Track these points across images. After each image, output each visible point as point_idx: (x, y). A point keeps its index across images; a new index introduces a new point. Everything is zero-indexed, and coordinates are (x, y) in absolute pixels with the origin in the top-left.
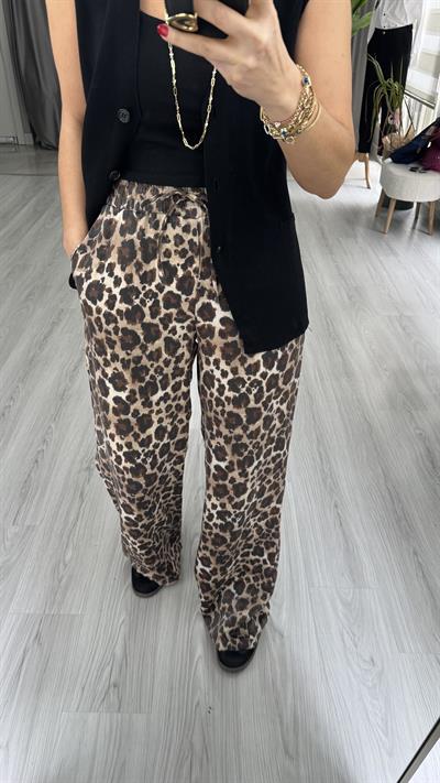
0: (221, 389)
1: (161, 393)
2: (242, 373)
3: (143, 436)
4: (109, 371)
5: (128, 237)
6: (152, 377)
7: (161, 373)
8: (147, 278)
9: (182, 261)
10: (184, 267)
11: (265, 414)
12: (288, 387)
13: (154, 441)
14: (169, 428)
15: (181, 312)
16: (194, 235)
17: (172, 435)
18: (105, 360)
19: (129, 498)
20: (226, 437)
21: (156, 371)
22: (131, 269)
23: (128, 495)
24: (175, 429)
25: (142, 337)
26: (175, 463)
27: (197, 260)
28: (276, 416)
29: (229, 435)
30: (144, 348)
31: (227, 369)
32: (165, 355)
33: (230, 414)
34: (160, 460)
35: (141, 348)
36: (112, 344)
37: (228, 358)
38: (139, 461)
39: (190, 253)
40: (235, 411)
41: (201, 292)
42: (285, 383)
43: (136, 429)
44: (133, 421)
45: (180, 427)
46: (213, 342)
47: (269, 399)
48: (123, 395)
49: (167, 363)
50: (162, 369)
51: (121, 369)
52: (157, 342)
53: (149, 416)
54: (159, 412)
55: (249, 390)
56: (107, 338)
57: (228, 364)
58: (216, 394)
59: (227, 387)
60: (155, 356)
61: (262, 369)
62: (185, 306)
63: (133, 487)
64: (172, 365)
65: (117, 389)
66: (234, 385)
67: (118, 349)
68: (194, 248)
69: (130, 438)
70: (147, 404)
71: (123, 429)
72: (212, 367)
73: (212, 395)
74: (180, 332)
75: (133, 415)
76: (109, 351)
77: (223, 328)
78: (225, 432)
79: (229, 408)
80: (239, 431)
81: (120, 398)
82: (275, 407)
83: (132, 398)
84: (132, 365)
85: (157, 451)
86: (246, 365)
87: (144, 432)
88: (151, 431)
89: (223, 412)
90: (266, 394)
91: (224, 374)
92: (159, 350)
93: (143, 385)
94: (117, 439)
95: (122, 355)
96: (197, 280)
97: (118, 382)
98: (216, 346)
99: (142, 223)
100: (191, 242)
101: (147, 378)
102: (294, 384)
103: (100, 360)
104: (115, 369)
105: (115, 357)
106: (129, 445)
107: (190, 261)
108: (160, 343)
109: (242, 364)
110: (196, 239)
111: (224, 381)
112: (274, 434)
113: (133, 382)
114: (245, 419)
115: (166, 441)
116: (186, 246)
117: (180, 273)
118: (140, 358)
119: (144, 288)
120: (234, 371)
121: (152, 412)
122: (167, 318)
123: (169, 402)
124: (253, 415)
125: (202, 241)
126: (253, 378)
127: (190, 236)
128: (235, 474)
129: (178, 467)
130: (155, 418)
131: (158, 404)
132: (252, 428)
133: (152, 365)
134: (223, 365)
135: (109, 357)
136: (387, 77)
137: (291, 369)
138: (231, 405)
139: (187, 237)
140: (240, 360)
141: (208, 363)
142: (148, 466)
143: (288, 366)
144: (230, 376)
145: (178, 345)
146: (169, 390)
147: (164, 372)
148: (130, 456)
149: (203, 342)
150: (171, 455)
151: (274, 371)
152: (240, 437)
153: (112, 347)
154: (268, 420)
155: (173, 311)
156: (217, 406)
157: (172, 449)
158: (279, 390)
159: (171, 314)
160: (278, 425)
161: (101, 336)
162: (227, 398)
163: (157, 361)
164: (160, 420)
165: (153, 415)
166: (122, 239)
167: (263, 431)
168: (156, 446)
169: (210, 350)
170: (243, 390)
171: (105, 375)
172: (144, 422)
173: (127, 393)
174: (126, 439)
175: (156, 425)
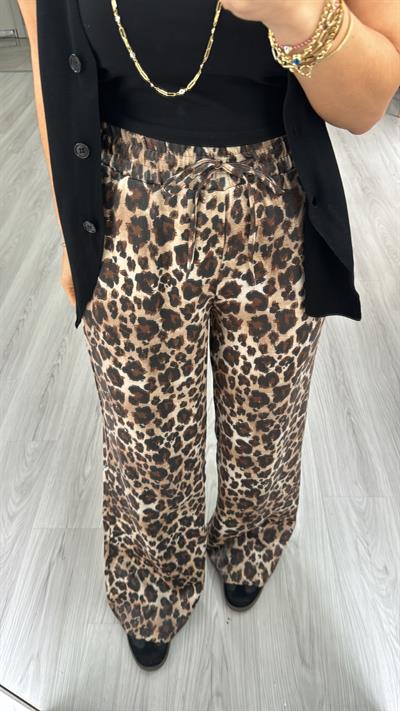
0: (247, 367)
1: (183, 379)
2: (272, 352)
3: (165, 421)
4: (123, 360)
5: (139, 213)
6: (173, 364)
7: (183, 360)
8: (164, 261)
9: (204, 244)
10: (206, 250)
13: (177, 424)
14: (195, 411)
16: (221, 210)
18: (118, 349)
19: (153, 484)
20: (249, 415)
21: (177, 358)
22: (144, 252)
23: (151, 481)
24: (200, 409)
25: (160, 325)
27: (221, 240)
29: (253, 413)
30: (163, 336)
31: (255, 345)
32: (187, 342)
33: (255, 393)
34: (185, 443)
35: (159, 336)
36: (126, 332)
37: (256, 334)
38: (162, 446)
39: (213, 232)
40: (261, 390)
41: (225, 273)
43: (157, 416)
44: (153, 407)
46: (238, 316)
49: (189, 349)
50: (185, 356)
51: (137, 358)
52: (178, 330)
53: (170, 400)
54: (181, 396)
55: (279, 369)
56: (121, 325)
57: (256, 340)
58: (240, 372)
59: (253, 365)
60: (175, 344)
61: (295, 344)
63: (157, 474)
64: (196, 350)
65: (134, 378)
66: (261, 364)
67: (133, 338)
68: (219, 226)
69: (151, 425)
70: (168, 389)
71: (143, 417)
72: (237, 343)
73: (235, 372)
74: (201, 316)
75: (153, 403)
76: (123, 340)
77: (250, 303)
78: (248, 409)
79: (254, 387)
80: (264, 409)
81: (138, 388)
83: (150, 387)
84: (150, 354)
85: (181, 434)
86: (277, 343)
87: (165, 417)
88: (174, 414)
89: (247, 391)
90: (297, 369)
91: (251, 351)
92: (180, 338)
93: (163, 372)
94: (137, 427)
95: (138, 344)
96: (220, 261)
97: (134, 371)
98: (241, 321)
99: (155, 197)
100: (216, 220)
101: (168, 365)
103: (112, 349)
104: (131, 358)
105: (129, 346)
106: (151, 432)
107: (214, 241)
108: (182, 331)
109: (273, 342)
110: (222, 216)
111: (251, 359)
112: (299, 402)
113: (152, 370)
114: (272, 398)
115: (191, 423)
116: (209, 224)
117: (202, 257)
118: (158, 347)
119: (161, 272)
120: (263, 349)
121: (173, 397)
122: (189, 309)
123: (193, 386)
124: (280, 393)
125: (229, 216)
126: (284, 356)
127: (214, 212)
128: (261, 448)
130: (177, 402)
132: (279, 405)
133: (172, 353)
134: (250, 341)
135: (122, 346)
138: (257, 385)
139: (211, 214)
140: (270, 337)
141: (231, 337)
142: (171, 449)
144: (258, 354)
145: (199, 329)
146: (192, 375)
147: (187, 359)
148: (152, 443)
150: (199, 436)
151: (306, 344)
152: (266, 415)
153: (127, 336)
154: (295, 392)
155: (196, 299)
156: (240, 384)
157: (199, 431)
159: (194, 303)
161: (114, 323)
162: (253, 377)
163: (179, 348)
164: (183, 404)
165: (175, 400)
166: (130, 214)
167: (289, 405)
168: (180, 429)
170: (272, 370)
171: (119, 365)
172: (165, 407)
173: (145, 382)
174: (147, 427)
175: (178, 409)
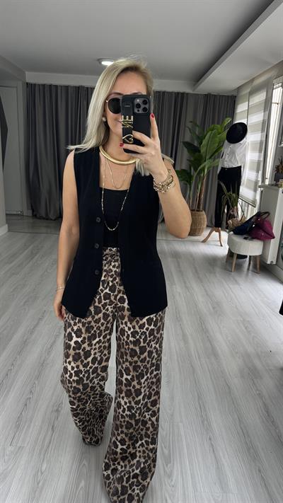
0: (128, 337)
1: (97, 339)
2: (137, 329)
3: (85, 362)
4: (75, 328)
6: (95, 331)
7: (99, 329)
9: (112, 279)
10: (112, 281)
11: (148, 349)
12: (159, 336)
13: (90, 364)
14: (99, 359)
15: (111, 301)
16: (117, 268)
17: (100, 363)
18: (75, 323)
20: (130, 362)
21: (97, 328)
23: (73, 396)
24: (102, 359)
25: (93, 312)
26: (100, 380)
27: (118, 278)
28: (154, 351)
29: (132, 361)
31: (130, 326)
32: (102, 321)
33: (132, 349)
34: (92, 376)
35: (92, 317)
37: (131, 321)
38: (81, 376)
39: (115, 276)
40: (134, 348)
41: (119, 292)
42: (157, 333)
43: (83, 358)
44: (82, 353)
45: (104, 358)
46: (124, 313)
47: (150, 341)
48: (79, 340)
49: (103, 324)
50: (100, 327)
51: (81, 327)
52: (99, 315)
53: (90, 351)
54: (95, 349)
55: (140, 337)
57: (131, 324)
58: (126, 339)
59: (131, 335)
60: (97, 321)
61: (147, 326)
62: (112, 298)
63: (76, 391)
64: (105, 325)
65: (77, 337)
66: (134, 334)
68: (117, 274)
69: (79, 363)
70: (90, 345)
71: (76, 358)
72: (124, 325)
73: (124, 340)
74: (110, 310)
75: (83, 350)
78: (129, 359)
79: (131, 346)
80: (136, 359)
81: (78, 342)
82: (153, 346)
83: (83, 342)
84: (87, 325)
85: (91, 370)
86: (139, 325)
87: (86, 359)
88: (90, 359)
89: (129, 348)
90: (149, 339)
91: (129, 329)
92: (100, 318)
93: (90, 335)
94: (72, 364)
96: (117, 287)
97: (78, 333)
98: (125, 316)
100: (115, 271)
101: (92, 332)
102: (161, 334)
103: (72, 323)
104: (79, 327)
105: (79, 321)
106: (78, 367)
108: (101, 315)
109: (137, 324)
110: (118, 270)
112: (154, 361)
113: (86, 333)
114: (138, 352)
115: (96, 365)
116: (113, 273)
117: (111, 284)
118: (90, 322)
120: (134, 327)
121: (91, 349)
122: (105, 304)
123: (101, 344)
124: (143, 350)
126: (142, 331)
127: (115, 269)
128: (135, 383)
129: (102, 383)
130: (93, 352)
131: (95, 345)
132: (142, 357)
133: (95, 325)
134: (129, 324)
135: (77, 321)
136: (229, 191)
137: (160, 326)
140: (136, 322)
141: (122, 324)
142: (85, 378)
143: (159, 325)
144: (132, 330)
145: (109, 316)
146: (101, 338)
147: (101, 329)
148: (77, 373)
149: (120, 313)
150: (98, 375)
151: (152, 327)
152: (136, 362)
154: (150, 353)
155: (108, 301)
156: (126, 345)
157: (99, 371)
158: (155, 337)
160: (156, 356)
162: (130, 341)
163: (98, 323)
164: (95, 354)
167: (148, 359)
168: (91, 368)
169: (123, 318)
170: (138, 337)
171: (73, 330)
172: (87, 354)
173: (82, 339)
174: (77, 364)
175: (92, 356)
